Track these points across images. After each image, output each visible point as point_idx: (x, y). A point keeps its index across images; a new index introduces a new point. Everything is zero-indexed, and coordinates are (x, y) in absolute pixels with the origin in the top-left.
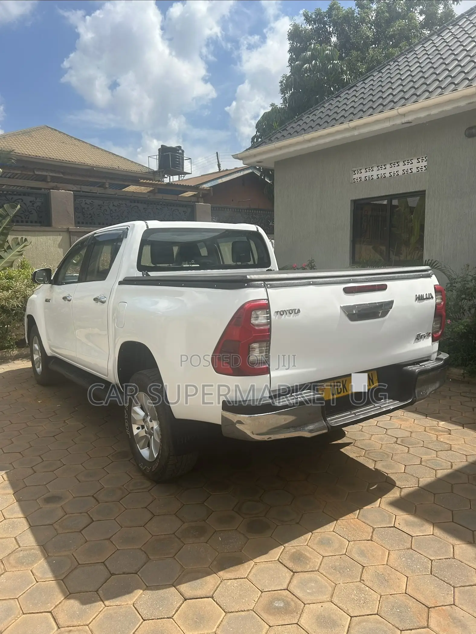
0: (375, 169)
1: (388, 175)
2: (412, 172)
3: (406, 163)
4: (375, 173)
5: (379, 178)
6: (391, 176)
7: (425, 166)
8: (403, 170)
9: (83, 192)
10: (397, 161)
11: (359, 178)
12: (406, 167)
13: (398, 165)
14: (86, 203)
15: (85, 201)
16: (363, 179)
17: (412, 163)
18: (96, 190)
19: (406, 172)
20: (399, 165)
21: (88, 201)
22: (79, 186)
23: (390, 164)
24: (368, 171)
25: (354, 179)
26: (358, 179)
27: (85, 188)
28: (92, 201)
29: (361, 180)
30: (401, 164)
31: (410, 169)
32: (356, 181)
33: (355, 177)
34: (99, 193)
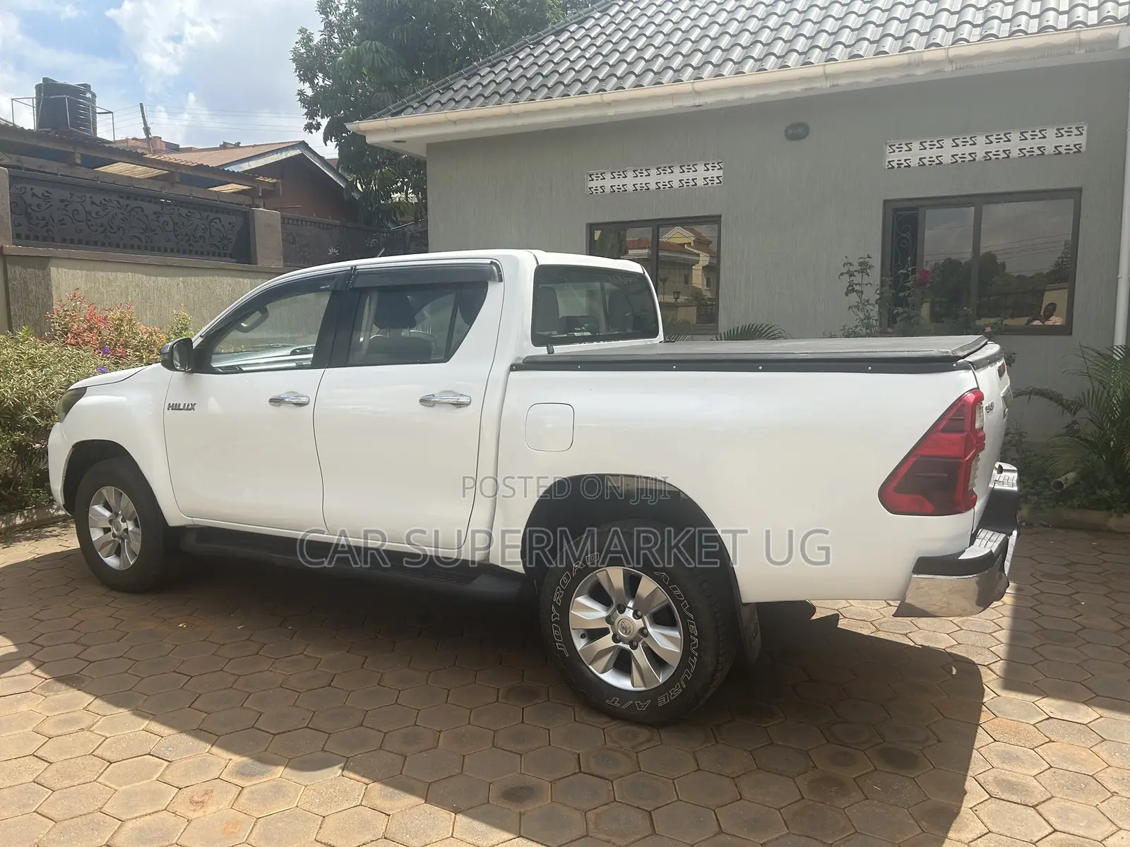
0: (630, 174)
1: (653, 187)
2: (696, 184)
3: (684, 168)
4: (630, 181)
5: (636, 190)
6: (660, 188)
7: (718, 178)
8: (680, 181)
9: (27, 169)
10: (671, 165)
11: (601, 187)
12: (686, 176)
13: (670, 171)
14: (34, 195)
15: (32, 189)
16: (608, 190)
17: (696, 171)
18: (53, 167)
19: (685, 185)
20: (672, 172)
21: (39, 190)
22: (15, 157)
23: (657, 169)
24: (617, 176)
25: (590, 188)
26: (599, 188)
27: (30, 162)
28: (47, 192)
29: (604, 191)
30: (677, 170)
31: (693, 180)
32: (594, 192)
33: (591, 184)
34: (61, 175)
